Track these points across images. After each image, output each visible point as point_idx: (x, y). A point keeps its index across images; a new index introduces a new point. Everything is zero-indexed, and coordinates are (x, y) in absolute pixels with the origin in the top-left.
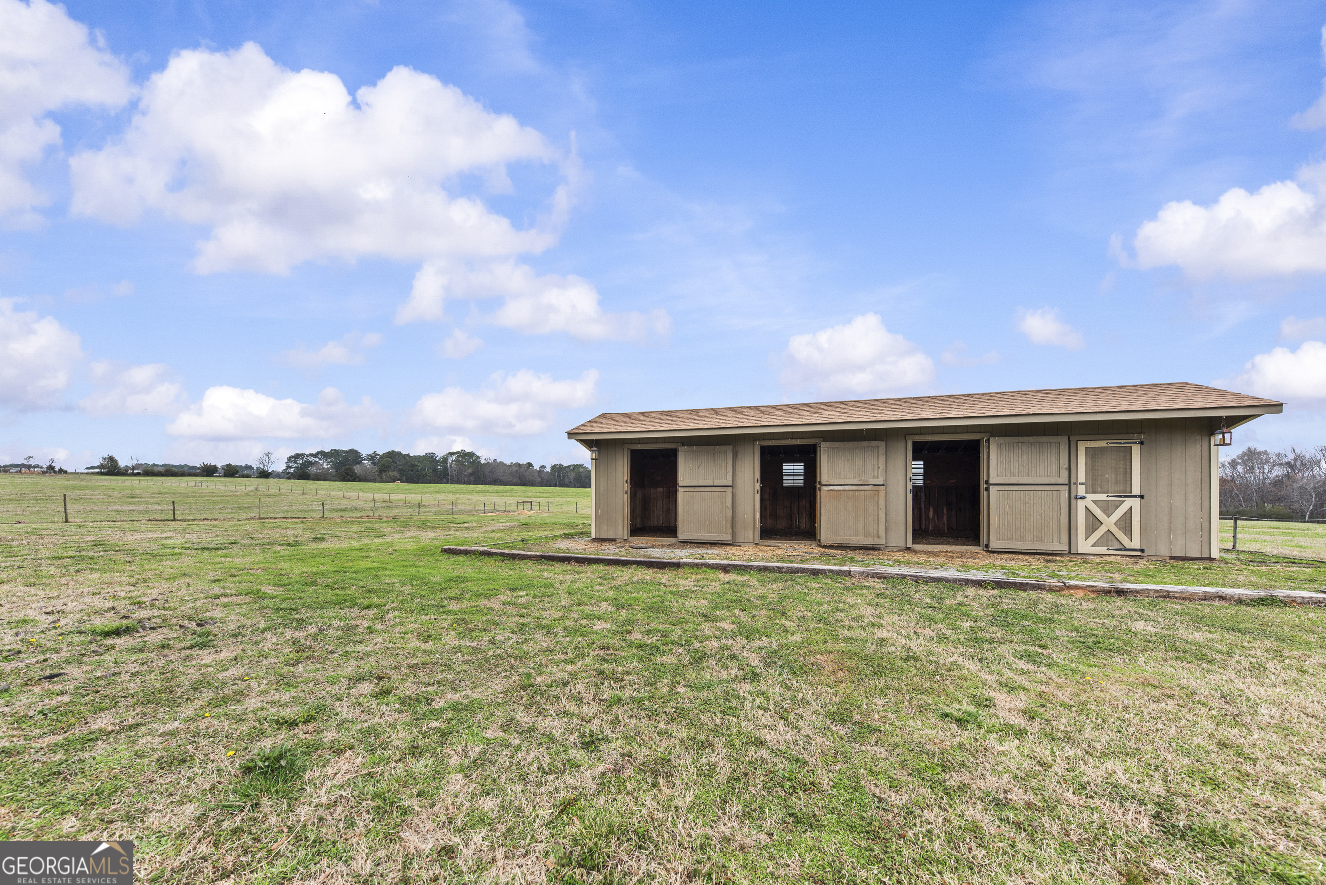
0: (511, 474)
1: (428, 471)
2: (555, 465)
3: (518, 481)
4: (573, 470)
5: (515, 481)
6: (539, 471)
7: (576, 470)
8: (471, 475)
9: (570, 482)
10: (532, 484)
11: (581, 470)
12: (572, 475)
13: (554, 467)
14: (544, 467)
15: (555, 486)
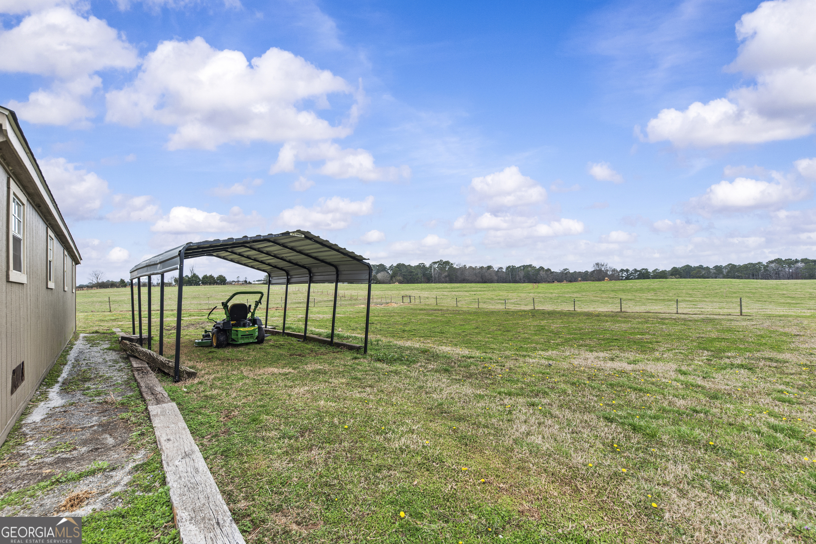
0: (475, 274)
1: (420, 275)
2: (509, 267)
3: (481, 280)
4: (524, 269)
5: (478, 279)
6: (498, 271)
7: (525, 270)
8: (446, 277)
9: (520, 279)
10: (492, 282)
11: (530, 269)
12: (522, 274)
13: (508, 268)
14: (501, 268)
15: (510, 282)
